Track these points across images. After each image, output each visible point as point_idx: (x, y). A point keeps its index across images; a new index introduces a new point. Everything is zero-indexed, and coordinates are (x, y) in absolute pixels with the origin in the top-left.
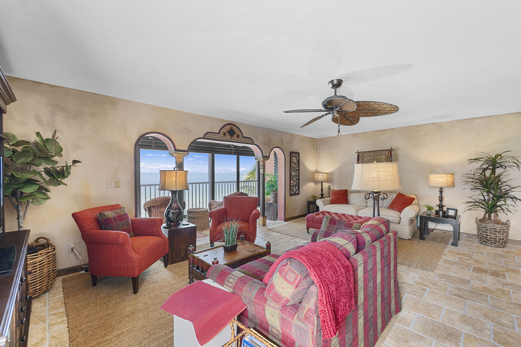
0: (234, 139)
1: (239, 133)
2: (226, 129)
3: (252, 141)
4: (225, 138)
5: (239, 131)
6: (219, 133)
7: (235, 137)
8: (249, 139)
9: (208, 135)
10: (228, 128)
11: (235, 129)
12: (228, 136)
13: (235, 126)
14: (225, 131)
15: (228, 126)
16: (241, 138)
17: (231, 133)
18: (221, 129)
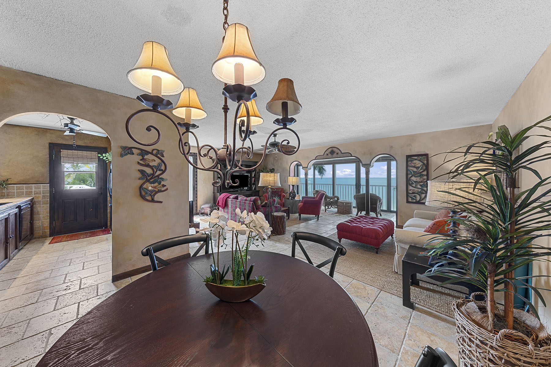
0: (334, 156)
1: (338, 151)
2: (329, 151)
3: (350, 154)
4: (327, 157)
5: (338, 150)
6: (324, 155)
7: (335, 155)
8: (347, 154)
9: (317, 157)
10: (330, 150)
11: (335, 150)
12: (330, 155)
13: (335, 147)
14: (327, 153)
15: (329, 149)
16: (340, 155)
17: (332, 152)
18: (325, 152)
